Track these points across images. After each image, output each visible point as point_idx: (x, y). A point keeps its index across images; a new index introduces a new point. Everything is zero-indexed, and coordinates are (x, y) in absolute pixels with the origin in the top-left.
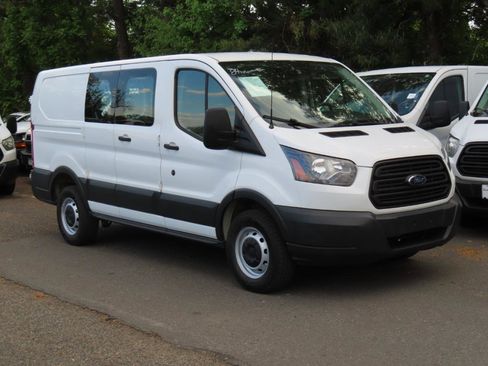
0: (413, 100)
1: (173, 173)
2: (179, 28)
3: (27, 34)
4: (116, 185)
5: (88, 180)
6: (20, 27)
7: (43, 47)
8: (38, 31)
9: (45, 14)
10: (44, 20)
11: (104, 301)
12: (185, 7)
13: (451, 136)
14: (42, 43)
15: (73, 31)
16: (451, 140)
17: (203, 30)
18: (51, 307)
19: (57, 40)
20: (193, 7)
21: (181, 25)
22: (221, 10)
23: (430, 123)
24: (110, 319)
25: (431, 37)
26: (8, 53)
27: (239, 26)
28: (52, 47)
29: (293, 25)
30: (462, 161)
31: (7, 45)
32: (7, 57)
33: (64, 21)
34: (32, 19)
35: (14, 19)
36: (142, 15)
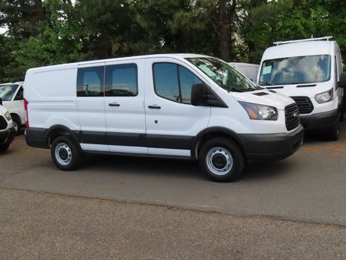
1: (156, 122)
4: (106, 133)
5: (81, 132)
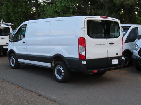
0: (124, 34)
2: (54, 10)
3: (10, 10)
6: (8, 8)
7: (14, 14)
8: (13, 10)
9: (15, 5)
10: (15, 6)
11: (37, 89)
12: (56, 5)
13: (136, 45)
14: (14, 13)
15: (23, 10)
16: (136, 46)
17: (61, 11)
18: (21, 91)
19: (18, 12)
20: (59, 5)
21: (55, 10)
22: (66, 6)
23: (129, 41)
24: (40, 95)
25: (127, 16)
26: (4, 15)
27: (71, 11)
28: (17, 14)
29: (87, 11)
30: (140, 52)
31: (4, 13)
32: (4, 17)
33: (21, 7)
34: (11, 6)
35: (6, 6)
36: (43, 6)
